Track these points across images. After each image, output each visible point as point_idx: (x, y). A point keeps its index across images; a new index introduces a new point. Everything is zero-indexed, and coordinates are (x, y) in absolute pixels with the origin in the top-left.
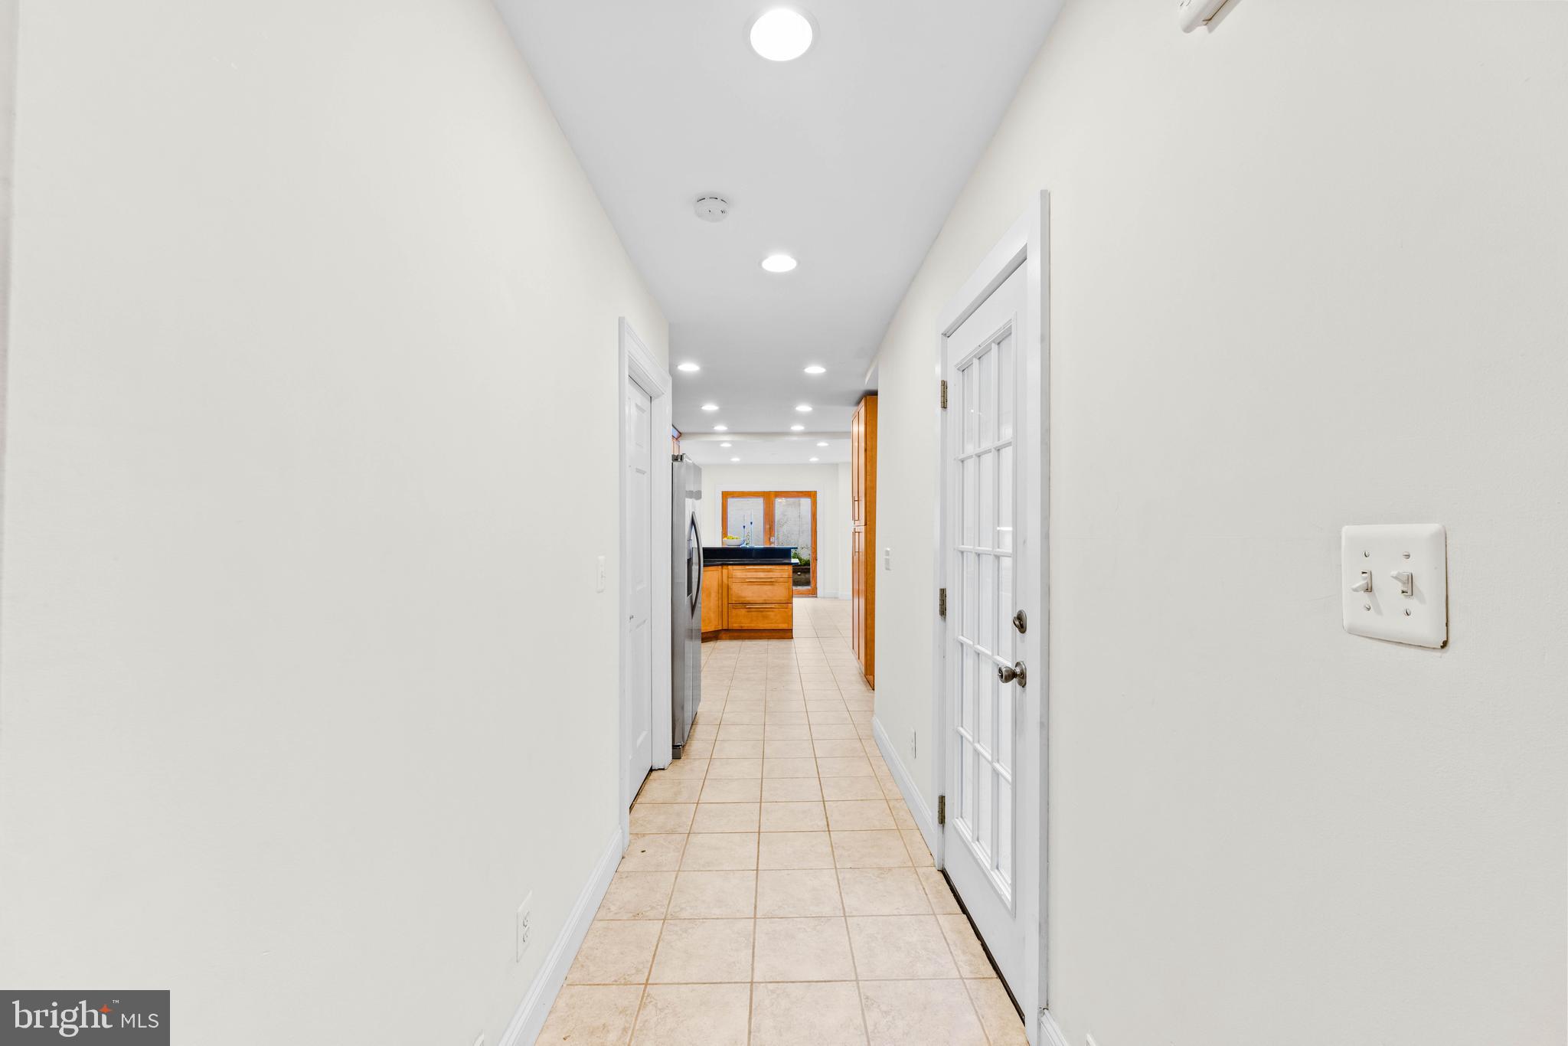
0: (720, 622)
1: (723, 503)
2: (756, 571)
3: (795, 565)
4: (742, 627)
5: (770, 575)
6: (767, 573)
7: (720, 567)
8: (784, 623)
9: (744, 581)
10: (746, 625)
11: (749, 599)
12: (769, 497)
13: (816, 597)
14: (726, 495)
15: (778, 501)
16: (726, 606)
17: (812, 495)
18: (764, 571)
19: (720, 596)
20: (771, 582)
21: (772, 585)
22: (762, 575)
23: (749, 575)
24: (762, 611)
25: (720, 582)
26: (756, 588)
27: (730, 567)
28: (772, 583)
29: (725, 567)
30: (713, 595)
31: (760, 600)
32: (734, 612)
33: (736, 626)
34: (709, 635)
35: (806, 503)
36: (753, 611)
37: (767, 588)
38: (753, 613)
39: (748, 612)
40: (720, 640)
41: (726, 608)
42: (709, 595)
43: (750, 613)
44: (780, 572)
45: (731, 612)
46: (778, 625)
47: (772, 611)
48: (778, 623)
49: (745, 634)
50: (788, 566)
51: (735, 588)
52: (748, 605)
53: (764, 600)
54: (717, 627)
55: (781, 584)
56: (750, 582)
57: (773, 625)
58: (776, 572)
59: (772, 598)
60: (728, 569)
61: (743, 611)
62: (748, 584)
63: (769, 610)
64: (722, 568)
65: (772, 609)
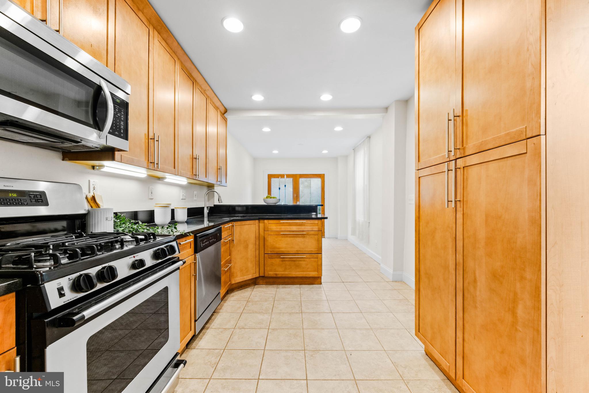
0: (258, 270)
1: (268, 182)
2: (290, 224)
4: (276, 274)
5: (302, 228)
6: (299, 227)
7: (257, 221)
8: (314, 271)
9: (278, 234)
10: (281, 272)
11: (283, 250)
12: (296, 178)
13: (324, 237)
14: (270, 177)
15: (301, 180)
16: (263, 255)
17: (321, 176)
18: (296, 224)
19: (257, 246)
21: (304, 237)
22: (294, 228)
23: (283, 228)
24: (294, 261)
25: (257, 235)
26: (289, 239)
27: (266, 221)
28: (303, 236)
29: (261, 221)
30: (251, 247)
31: (293, 250)
32: (269, 261)
33: (271, 273)
34: (248, 282)
36: (286, 261)
37: (299, 240)
38: (286, 262)
39: (282, 261)
40: (257, 285)
41: (263, 257)
42: (246, 247)
43: (284, 262)
44: (311, 226)
45: (267, 261)
46: (308, 273)
47: (304, 261)
48: (309, 271)
49: (280, 280)
50: (317, 220)
51: (271, 240)
52: (282, 256)
53: (297, 251)
54: (255, 274)
55: (312, 236)
56: (284, 234)
57: (305, 273)
58: (307, 226)
59: (303, 249)
60: (264, 223)
61: (278, 260)
62: (282, 236)
63: (301, 259)
64: (259, 222)
65: (304, 259)
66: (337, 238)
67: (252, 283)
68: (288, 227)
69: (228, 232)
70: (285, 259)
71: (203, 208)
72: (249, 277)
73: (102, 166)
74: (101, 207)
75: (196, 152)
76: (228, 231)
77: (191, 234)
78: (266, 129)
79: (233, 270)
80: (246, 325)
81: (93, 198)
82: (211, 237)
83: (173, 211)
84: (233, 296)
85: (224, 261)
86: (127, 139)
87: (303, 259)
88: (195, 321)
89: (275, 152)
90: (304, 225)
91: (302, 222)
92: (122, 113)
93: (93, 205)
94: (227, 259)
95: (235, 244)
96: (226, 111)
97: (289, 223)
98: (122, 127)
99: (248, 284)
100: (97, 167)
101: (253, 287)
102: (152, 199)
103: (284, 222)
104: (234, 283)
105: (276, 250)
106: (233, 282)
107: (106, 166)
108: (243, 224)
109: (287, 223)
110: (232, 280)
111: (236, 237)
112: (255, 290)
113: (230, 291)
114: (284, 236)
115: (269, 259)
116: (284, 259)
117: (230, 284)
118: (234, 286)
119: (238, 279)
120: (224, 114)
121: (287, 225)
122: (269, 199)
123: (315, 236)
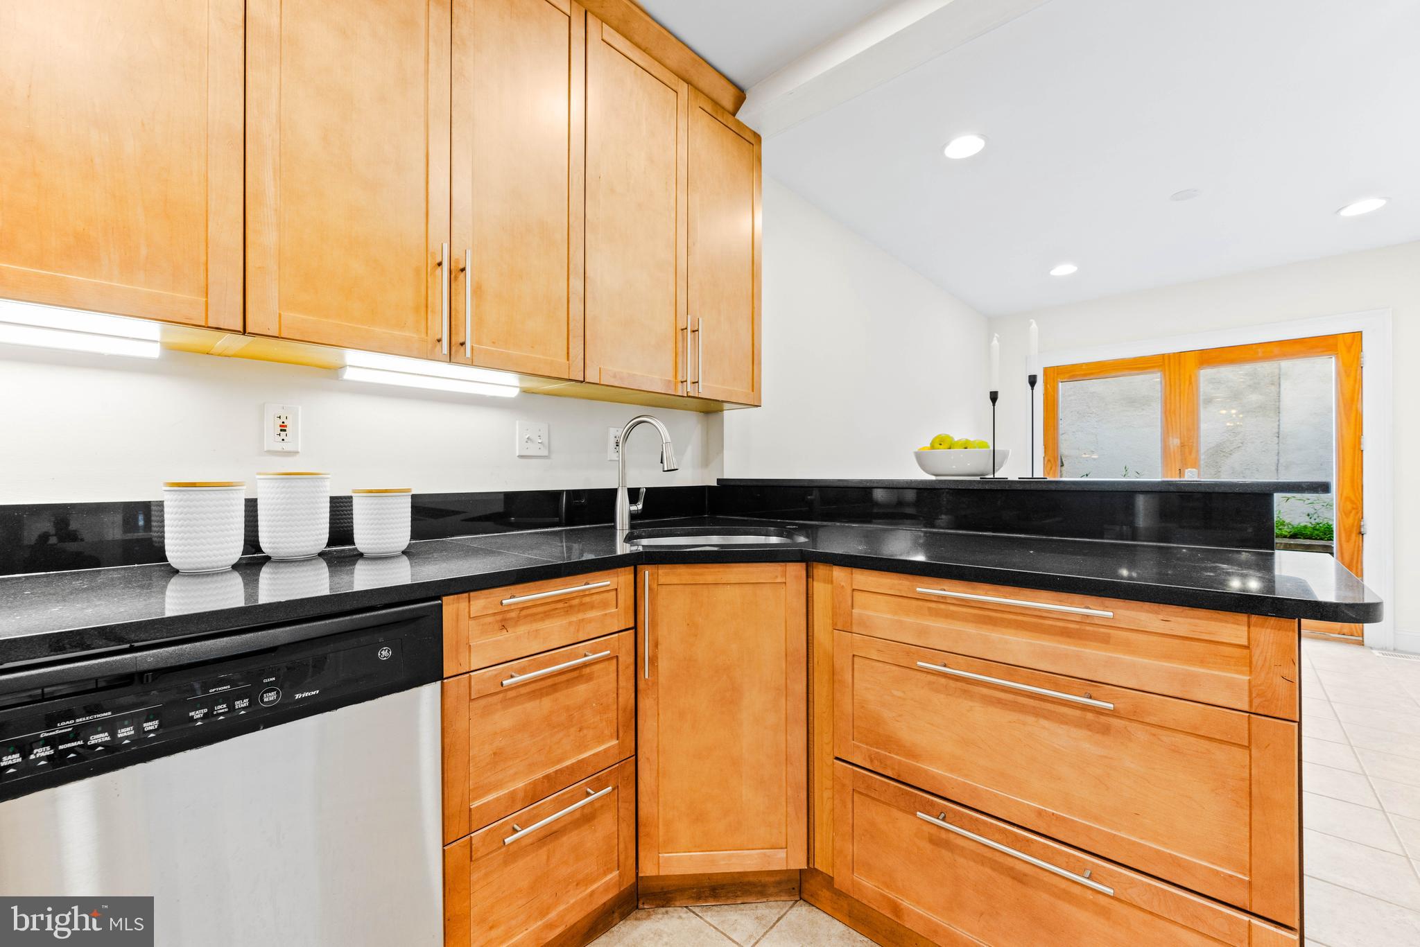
0: (801, 829)
2: (989, 616)
4: (896, 909)
5: (1087, 659)
6: (1050, 644)
9: (905, 660)
11: (936, 771)
12: (1178, 370)
13: (1361, 643)
14: (1056, 377)
15: (1206, 374)
16: (829, 763)
17: (1338, 345)
18: (1037, 624)
20: (1088, 708)
21: (1106, 730)
22: (1018, 647)
23: (941, 632)
24: (1019, 877)
25: (801, 643)
26: (981, 716)
27: (840, 573)
28: (1096, 719)
29: (821, 571)
30: (760, 702)
32: (857, 811)
38: (961, 861)
42: (729, 699)
43: (945, 853)
44: (1168, 657)
50: (1243, 618)
51: (868, 689)
53: (1039, 814)
54: (782, 854)
55: (1179, 739)
56: (942, 674)
58: (1128, 647)
59: (1097, 819)
60: (832, 582)
62: (930, 683)
63: (1076, 889)
64: (809, 576)
68: (971, 629)
70: (952, 838)
72: (745, 860)
78: (965, 146)
79: (654, 804)
85: (521, 784)
87: (1089, 895)
89: (1064, 270)
90: (1105, 640)
91: (1089, 616)
96: (741, 96)
97: (982, 606)
102: (286, 453)
103: (942, 596)
104: (654, 874)
105: (895, 759)
106: (648, 870)
109: (963, 604)
110: (640, 857)
111: (676, 642)
113: (634, 899)
114: (944, 681)
115: (858, 798)
116: (942, 837)
119: (680, 856)
120: (734, 114)
121: (965, 619)
122: (941, 451)
123: (1221, 754)
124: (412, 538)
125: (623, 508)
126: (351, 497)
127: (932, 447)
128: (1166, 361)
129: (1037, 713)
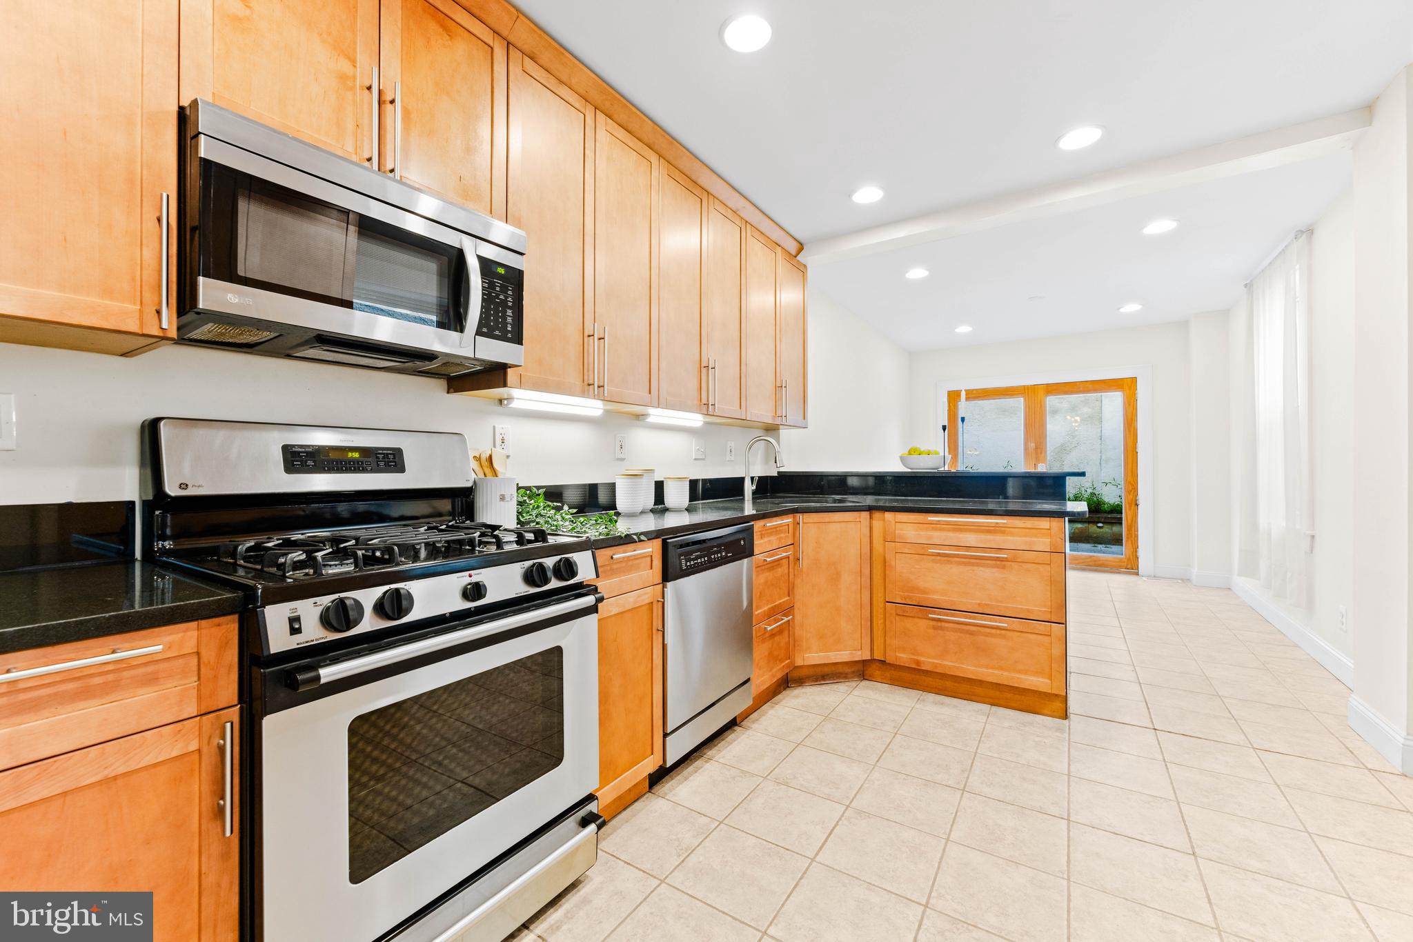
0: (867, 640)
1: (949, 410)
2: (958, 528)
3: (1075, 518)
4: (918, 663)
5: (997, 540)
6: (983, 536)
7: (865, 515)
8: (1039, 673)
9: (922, 551)
10: (930, 659)
11: (936, 598)
12: (1034, 396)
13: (1137, 574)
14: (955, 397)
15: (1052, 401)
16: (882, 606)
17: (1127, 386)
18: (978, 529)
19: (866, 580)
20: (997, 559)
21: (1004, 567)
22: (973, 538)
23: (938, 537)
24: (972, 633)
25: (866, 550)
26: (955, 570)
27: (888, 515)
28: (1000, 563)
29: (877, 515)
30: (849, 580)
31: (970, 603)
32: (898, 624)
33: (904, 658)
34: (841, 669)
35: (1113, 403)
36: (948, 629)
37: (987, 574)
38: (948, 633)
39: (935, 628)
40: (867, 682)
41: (881, 611)
42: (835, 578)
43: (940, 632)
44: (1025, 536)
45: (891, 622)
46: (1017, 676)
47: (1004, 637)
48: (1019, 672)
49: (929, 680)
50: (1048, 519)
51: (903, 567)
52: (934, 613)
53: (979, 604)
54: (859, 653)
55: (1029, 566)
56: (939, 554)
57: (1006, 673)
58: (1012, 534)
59: (1001, 602)
60: (884, 520)
61: (923, 624)
62: (933, 559)
63: (993, 631)
64: (871, 518)
65: (1003, 632)
66: (1186, 580)
67: (854, 672)
68: (951, 534)
69: (781, 538)
70: (943, 624)
71: (742, 479)
72: (843, 656)
73: (510, 399)
74: (500, 476)
75: (711, 355)
76: (782, 535)
77: (643, 537)
78: (917, 273)
79: (798, 632)
80: (795, 777)
81: (490, 459)
82: (719, 546)
83: (659, 486)
84: (796, 697)
85: (766, 608)
86: (520, 342)
87: (998, 632)
88: (665, 735)
89: (964, 329)
90: (1003, 533)
91: (997, 523)
92: (510, 293)
93: (488, 471)
94: (776, 603)
95: (804, 570)
96: (801, 248)
97: (955, 524)
98: (509, 320)
99: (841, 673)
100: (506, 402)
101: (854, 684)
102: (623, 460)
103: (939, 521)
104: (802, 664)
105: (917, 597)
106: (799, 662)
107: (517, 399)
108: (827, 520)
109: (948, 523)
110: (796, 655)
111: (807, 549)
112: (856, 692)
113: (787, 682)
114: (939, 558)
115: (897, 617)
116: (939, 624)
117: (788, 665)
118: (804, 672)
119: (812, 656)
120: (796, 257)
121: (949, 530)
122: (915, 456)
123: (1042, 568)
124: (690, 501)
125: (749, 488)
126: (663, 482)
127: (910, 453)
128: (1026, 390)
129: (978, 565)
